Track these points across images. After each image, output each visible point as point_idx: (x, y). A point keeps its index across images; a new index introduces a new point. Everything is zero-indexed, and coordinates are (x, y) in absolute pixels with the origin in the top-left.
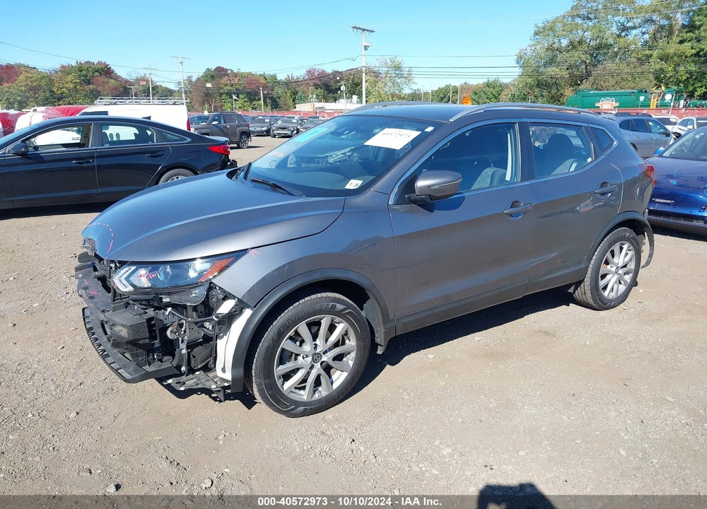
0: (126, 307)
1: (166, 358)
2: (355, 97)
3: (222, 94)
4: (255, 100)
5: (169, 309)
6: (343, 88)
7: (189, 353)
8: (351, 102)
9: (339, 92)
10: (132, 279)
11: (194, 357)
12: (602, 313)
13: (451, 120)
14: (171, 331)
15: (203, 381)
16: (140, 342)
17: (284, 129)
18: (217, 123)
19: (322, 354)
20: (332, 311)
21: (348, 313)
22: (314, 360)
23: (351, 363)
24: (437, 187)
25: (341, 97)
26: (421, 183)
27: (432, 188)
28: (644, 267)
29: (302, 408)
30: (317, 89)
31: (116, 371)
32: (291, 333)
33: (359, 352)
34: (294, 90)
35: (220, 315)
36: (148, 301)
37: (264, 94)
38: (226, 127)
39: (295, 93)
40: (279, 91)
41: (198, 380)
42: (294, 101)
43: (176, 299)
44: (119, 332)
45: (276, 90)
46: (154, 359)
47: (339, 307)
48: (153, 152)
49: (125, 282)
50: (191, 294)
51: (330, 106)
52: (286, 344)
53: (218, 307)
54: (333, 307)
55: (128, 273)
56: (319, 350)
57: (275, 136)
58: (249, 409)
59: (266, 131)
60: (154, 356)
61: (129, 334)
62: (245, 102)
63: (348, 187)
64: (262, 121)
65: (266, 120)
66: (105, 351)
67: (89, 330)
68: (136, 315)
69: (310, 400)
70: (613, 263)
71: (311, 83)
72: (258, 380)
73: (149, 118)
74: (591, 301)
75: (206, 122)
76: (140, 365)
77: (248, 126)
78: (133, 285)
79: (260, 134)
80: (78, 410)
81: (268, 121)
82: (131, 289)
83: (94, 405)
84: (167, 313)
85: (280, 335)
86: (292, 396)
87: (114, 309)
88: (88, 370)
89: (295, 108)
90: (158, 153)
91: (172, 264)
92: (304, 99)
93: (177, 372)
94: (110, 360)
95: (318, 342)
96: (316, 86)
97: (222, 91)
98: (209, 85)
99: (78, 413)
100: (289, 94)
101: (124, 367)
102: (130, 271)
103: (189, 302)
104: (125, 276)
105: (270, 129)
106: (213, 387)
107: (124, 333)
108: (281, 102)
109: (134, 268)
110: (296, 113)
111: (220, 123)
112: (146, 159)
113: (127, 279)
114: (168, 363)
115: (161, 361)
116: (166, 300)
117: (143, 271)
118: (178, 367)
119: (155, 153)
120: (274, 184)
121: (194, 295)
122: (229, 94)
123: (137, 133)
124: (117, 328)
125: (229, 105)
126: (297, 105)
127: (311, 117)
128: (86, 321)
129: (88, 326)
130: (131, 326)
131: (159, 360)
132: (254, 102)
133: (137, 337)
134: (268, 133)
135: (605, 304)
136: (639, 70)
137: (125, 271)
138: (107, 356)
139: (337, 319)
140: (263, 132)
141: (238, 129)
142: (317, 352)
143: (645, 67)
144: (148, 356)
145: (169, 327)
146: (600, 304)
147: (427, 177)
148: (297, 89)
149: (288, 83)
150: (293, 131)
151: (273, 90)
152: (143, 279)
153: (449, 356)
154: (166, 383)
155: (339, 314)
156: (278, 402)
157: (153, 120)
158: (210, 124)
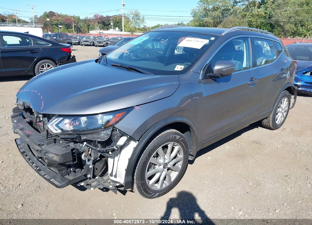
0: (55, 143)
1: (77, 170)
2: (117, 28)
3: (53, 25)
4: (69, 28)
5: (85, 143)
6: (112, 24)
7: (94, 167)
8: (115, 30)
9: (110, 26)
10: (60, 125)
11: (97, 169)
12: (275, 131)
13: (223, 34)
14: (85, 156)
15: (102, 182)
16: (66, 164)
17: (87, 42)
18: (56, 38)
19: (168, 163)
20: (174, 140)
21: (181, 140)
22: (164, 167)
23: (180, 167)
24: (225, 69)
25: (111, 28)
26: (217, 68)
27: (223, 70)
28: (291, 109)
29: (157, 194)
30: (99, 24)
31: (49, 180)
32: (155, 153)
33: (184, 161)
34: (88, 24)
35: (118, 146)
36: (72, 139)
37: (74, 25)
38: (60, 40)
39: (89, 26)
40: (81, 24)
41: (99, 182)
42: (88, 29)
43: (90, 137)
44: (53, 158)
45: (79, 24)
46: (71, 171)
47: (178, 137)
48: (31, 51)
49: (55, 127)
50: (101, 134)
51: (106, 32)
52: (152, 160)
53: (117, 141)
54: (175, 137)
55: (57, 122)
56: (166, 161)
57: (82, 45)
58: (124, 195)
59: (78, 43)
60: (70, 169)
61: (60, 159)
62: (65, 29)
63: (176, 69)
64: (76, 38)
65: (78, 38)
66: (37, 167)
67: (23, 153)
68: (63, 147)
69: (161, 189)
70: (281, 107)
71: (96, 21)
72: (138, 182)
73: (28, 32)
74: (271, 126)
75: (50, 37)
76: (63, 176)
77: (71, 40)
78: (61, 129)
79: (75, 44)
80: (22, 203)
81: (79, 38)
82: (60, 131)
83: (31, 198)
84: (84, 145)
85: (150, 155)
86: (153, 188)
87: (48, 144)
88: (21, 176)
89: (89, 32)
90: (35, 51)
91: (87, 117)
92: (93, 29)
93: (85, 178)
94: (42, 173)
95: (166, 157)
96: (99, 23)
97: (53, 23)
98: (48, 20)
99: (22, 205)
100: (86, 26)
101: (54, 178)
102: (59, 120)
103: (100, 139)
104: (56, 123)
105: (80, 42)
106: (111, 187)
107: (56, 158)
108: (82, 29)
109: (61, 119)
110: (91, 34)
111: (57, 38)
112: (28, 54)
113: (57, 125)
114: (80, 173)
115: (75, 172)
116: (83, 138)
117: (67, 121)
118: (86, 175)
119: (32, 51)
120: (129, 67)
121: (103, 135)
122: (57, 25)
123: (21, 40)
124: (50, 155)
125: (57, 30)
126: (90, 31)
127: (99, 37)
128: (19, 147)
129: (22, 151)
130: (62, 155)
131: (73, 172)
132: (69, 29)
133: (65, 161)
134: (79, 44)
135: (276, 127)
136: (242, 21)
137: (55, 121)
138: (40, 170)
139: (176, 144)
140: (76, 43)
141: (66, 41)
142: (165, 162)
143: (245, 20)
144: (68, 170)
145: (83, 153)
146: (274, 127)
147: (219, 64)
148: (90, 24)
149: (85, 21)
150: (91, 43)
151: (78, 24)
152: (67, 125)
153: (218, 158)
154: (79, 185)
155: (177, 141)
156: (147, 192)
157: (30, 33)
158: (52, 38)
